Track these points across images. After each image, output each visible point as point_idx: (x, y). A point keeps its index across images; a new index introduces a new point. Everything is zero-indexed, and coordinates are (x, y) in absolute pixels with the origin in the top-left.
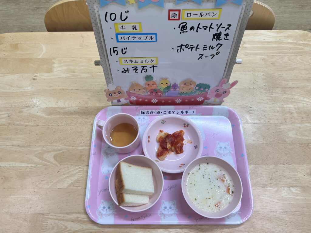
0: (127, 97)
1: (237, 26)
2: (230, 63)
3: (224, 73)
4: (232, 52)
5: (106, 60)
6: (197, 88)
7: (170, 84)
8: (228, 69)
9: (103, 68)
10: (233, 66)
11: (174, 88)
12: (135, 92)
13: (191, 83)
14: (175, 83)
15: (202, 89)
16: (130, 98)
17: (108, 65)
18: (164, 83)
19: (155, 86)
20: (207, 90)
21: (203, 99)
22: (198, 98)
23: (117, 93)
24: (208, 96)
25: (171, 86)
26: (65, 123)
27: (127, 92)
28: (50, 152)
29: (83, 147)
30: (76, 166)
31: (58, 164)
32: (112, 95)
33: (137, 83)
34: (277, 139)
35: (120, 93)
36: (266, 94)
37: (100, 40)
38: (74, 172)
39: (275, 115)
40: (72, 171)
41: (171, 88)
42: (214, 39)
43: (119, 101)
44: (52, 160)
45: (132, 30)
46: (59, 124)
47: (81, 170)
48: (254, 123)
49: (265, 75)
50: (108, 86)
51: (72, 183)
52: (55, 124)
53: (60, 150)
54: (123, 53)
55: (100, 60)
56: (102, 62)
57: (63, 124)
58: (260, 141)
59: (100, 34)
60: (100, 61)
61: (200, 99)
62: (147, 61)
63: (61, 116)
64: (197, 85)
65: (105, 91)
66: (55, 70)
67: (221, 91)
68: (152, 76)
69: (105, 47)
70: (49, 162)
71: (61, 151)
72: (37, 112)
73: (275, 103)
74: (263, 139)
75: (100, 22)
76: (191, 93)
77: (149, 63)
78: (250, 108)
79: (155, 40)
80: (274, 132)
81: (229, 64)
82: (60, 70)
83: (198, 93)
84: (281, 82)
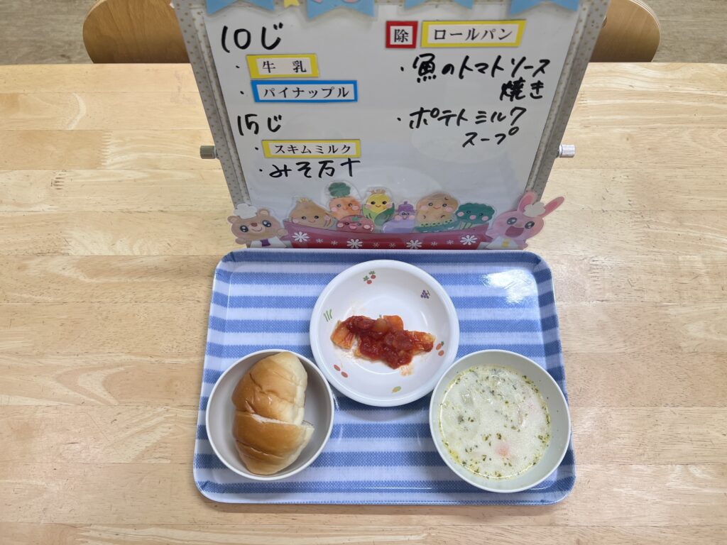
0: (286, 233)
1: (566, 64)
2: (544, 154)
3: (530, 178)
4: (550, 129)
5: (230, 145)
6: (461, 214)
7: (393, 204)
8: (539, 168)
9: (223, 164)
10: (552, 162)
11: (404, 214)
12: (305, 222)
13: (446, 200)
14: (406, 203)
15: (473, 217)
16: (294, 237)
17: (234, 158)
18: (379, 203)
19: (355, 208)
20: (485, 218)
21: (476, 239)
22: (463, 238)
23: (260, 226)
24: (487, 234)
25: (396, 208)
26: (132, 296)
27: (285, 221)
28: (94, 369)
29: (176, 358)
30: (159, 405)
31: (113, 401)
32: (247, 230)
33: (310, 201)
34: (657, 343)
35: (268, 225)
36: (634, 227)
37: (211, 96)
38: (153, 422)
39: (655, 281)
40: (149, 418)
41: (396, 213)
42: (504, 96)
43: (265, 244)
44: (100, 391)
45: (293, 72)
46: (116, 300)
47: (171, 417)
48: (602, 301)
49: (632, 179)
50: (236, 209)
51: (147, 450)
52: (108, 300)
53: (118, 366)
54: (273, 128)
55: (214, 145)
56: (219, 149)
57: (128, 300)
58: (616, 346)
59: (211, 82)
60: (213, 147)
61: (469, 240)
62: (332, 149)
63: (123, 279)
64: (462, 208)
65: (230, 219)
66: (109, 162)
67: (520, 223)
68: (348, 184)
69: (226, 113)
70: (91, 395)
71: (122, 369)
72: (64, 269)
73: (655, 250)
74: (624, 341)
75: (211, 51)
76: (445, 226)
77: (339, 153)
78: (594, 263)
79: (353, 99)
80: (653, 324)
81: (543, 159)
82: (121, 163)
83: (462, 225)
84: (672, 196)
